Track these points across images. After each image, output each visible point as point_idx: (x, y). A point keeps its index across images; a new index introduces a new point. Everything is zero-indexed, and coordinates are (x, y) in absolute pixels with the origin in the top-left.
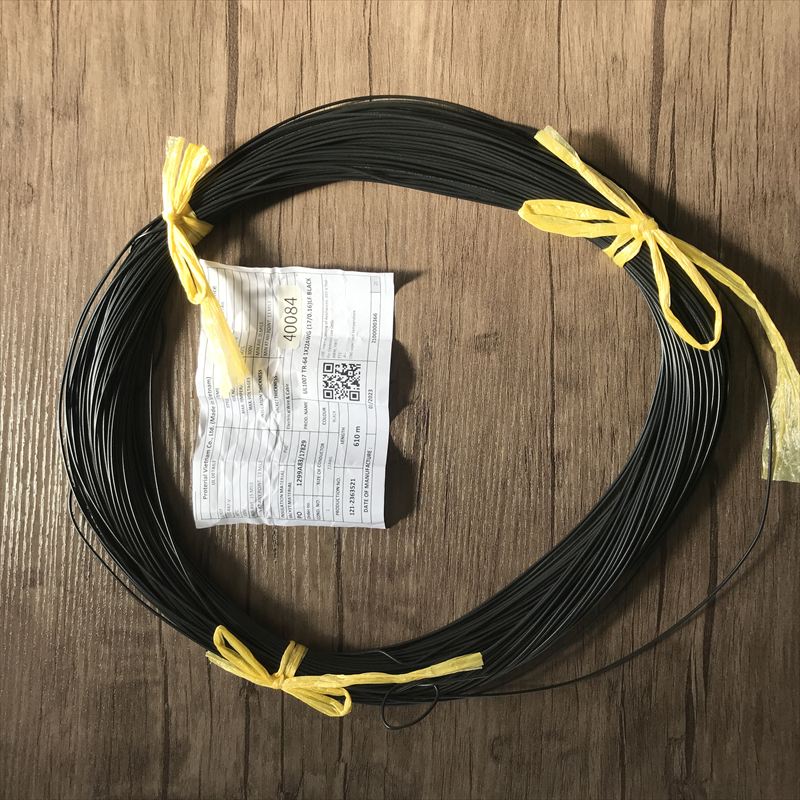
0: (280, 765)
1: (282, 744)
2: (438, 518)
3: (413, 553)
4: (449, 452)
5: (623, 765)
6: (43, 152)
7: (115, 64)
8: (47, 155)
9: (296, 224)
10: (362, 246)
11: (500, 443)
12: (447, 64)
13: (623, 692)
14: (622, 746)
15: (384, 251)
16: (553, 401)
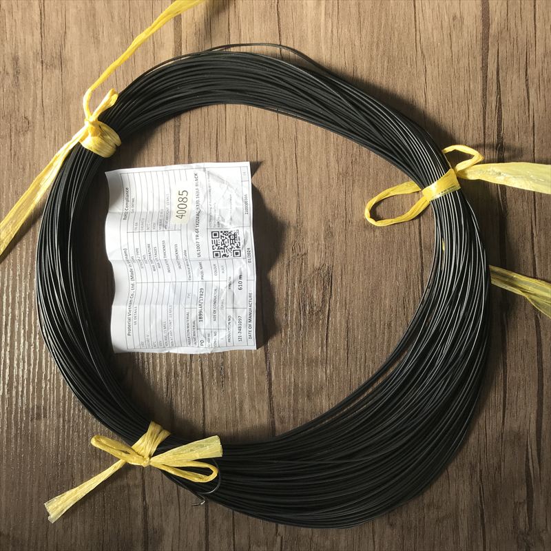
0: (232, 541)
1: (234, 526)
2: (342, 351)
3: (325, 378)
4: (348, 303)
5: (483, 524)
6: (35, 94)
7: (88, 28)
8: (39, 96)
9: (229, 142)
10: (278, 156)
11: (385, 295)
12: (335, 24)
13: (481, 471)
14: (482, 510)
15: (294, 159)
16: (422, 263)
